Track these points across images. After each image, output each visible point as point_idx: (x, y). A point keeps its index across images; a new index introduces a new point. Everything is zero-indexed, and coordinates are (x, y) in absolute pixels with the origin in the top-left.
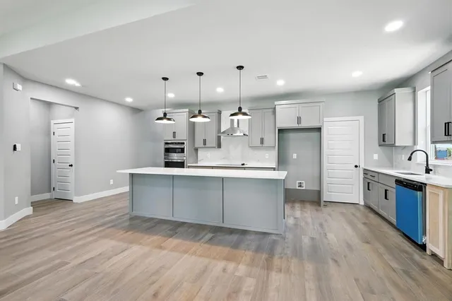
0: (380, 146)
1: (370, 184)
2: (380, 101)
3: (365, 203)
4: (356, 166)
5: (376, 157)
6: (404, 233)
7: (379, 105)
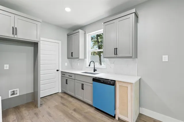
0: (68, 58)
1: (68, 81)
2: (68, 35)
3: (62, 90)
4: (57, 70)
5: (66, 64)
6: (95, 108)
7: (68, 37)
